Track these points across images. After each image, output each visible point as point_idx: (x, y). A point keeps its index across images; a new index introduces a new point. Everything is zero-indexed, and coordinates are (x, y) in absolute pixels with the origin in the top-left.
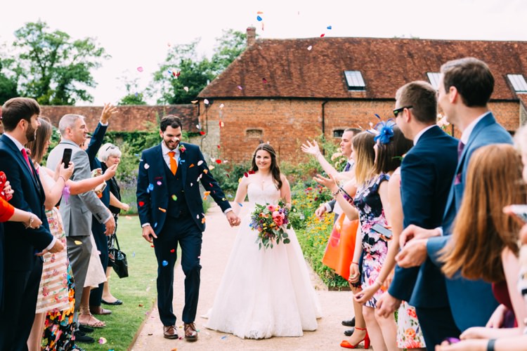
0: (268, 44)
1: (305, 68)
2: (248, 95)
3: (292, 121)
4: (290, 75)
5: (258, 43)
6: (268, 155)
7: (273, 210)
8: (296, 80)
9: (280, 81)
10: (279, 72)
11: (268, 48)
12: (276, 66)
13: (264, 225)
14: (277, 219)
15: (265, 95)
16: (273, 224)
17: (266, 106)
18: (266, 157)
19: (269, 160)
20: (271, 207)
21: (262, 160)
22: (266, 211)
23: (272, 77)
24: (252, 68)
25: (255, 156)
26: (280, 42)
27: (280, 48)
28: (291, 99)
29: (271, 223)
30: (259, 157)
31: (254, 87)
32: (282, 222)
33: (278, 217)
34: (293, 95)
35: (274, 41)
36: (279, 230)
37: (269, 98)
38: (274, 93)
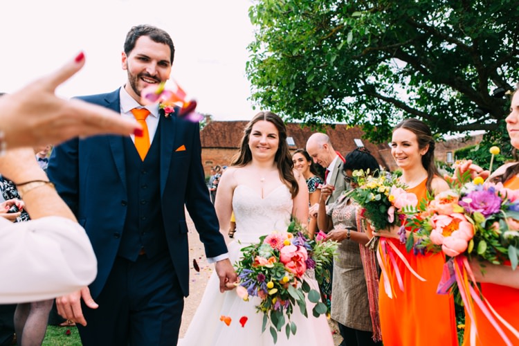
0: (216, 123)
1: (232, 134)
2: (206, 146)
3: (225, 158)
4: (225, 137)
5: (211, 123)
6: (275, 132)
7: (279, 245)
8: (228, 140)
9: (221, 140)
10: (220, 136)
11: (216, 125)
12: (219, 133)
13: (270, 284)
14: (292, 264)
15: (214, 146)
16: (287, 277)
17: (214, 151)
18: (270, 136)
19: (275, 142)
20: (274, 241)
21: (263, 139)
22: (266, 251)
23: (217, 138)
24: (208, 134)
25: (249, 132)
26: (221, 122)
27: (221, 125)
28: (225, 148)
29: (283, 274)
30: (258, 134)
31: (209, 142)
32: (304, 266)
33: (296, 259)
34: (226, 146)
35: (218, 122)
36: (299, 285)
37: (216, 148)
38: (218, 145)
